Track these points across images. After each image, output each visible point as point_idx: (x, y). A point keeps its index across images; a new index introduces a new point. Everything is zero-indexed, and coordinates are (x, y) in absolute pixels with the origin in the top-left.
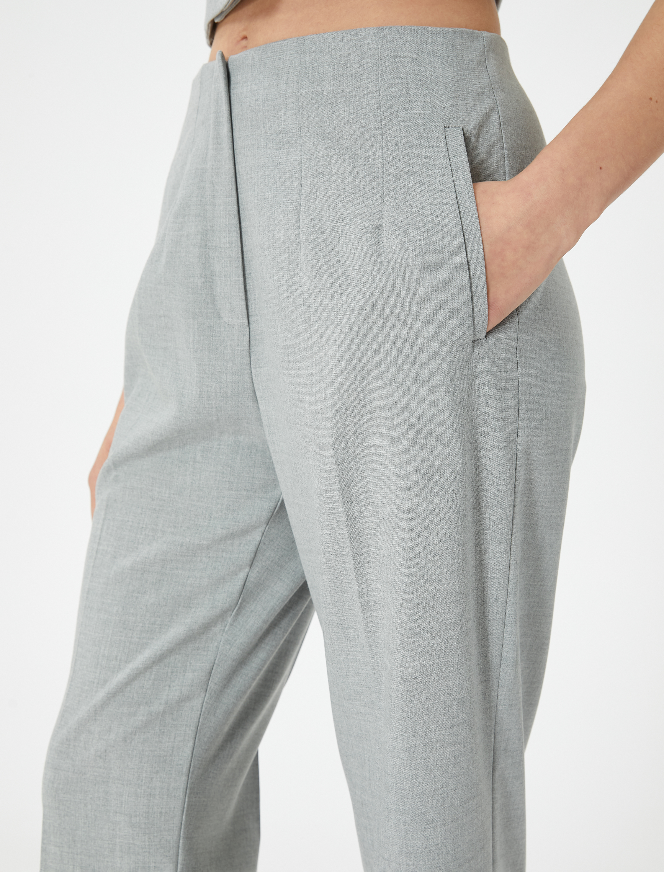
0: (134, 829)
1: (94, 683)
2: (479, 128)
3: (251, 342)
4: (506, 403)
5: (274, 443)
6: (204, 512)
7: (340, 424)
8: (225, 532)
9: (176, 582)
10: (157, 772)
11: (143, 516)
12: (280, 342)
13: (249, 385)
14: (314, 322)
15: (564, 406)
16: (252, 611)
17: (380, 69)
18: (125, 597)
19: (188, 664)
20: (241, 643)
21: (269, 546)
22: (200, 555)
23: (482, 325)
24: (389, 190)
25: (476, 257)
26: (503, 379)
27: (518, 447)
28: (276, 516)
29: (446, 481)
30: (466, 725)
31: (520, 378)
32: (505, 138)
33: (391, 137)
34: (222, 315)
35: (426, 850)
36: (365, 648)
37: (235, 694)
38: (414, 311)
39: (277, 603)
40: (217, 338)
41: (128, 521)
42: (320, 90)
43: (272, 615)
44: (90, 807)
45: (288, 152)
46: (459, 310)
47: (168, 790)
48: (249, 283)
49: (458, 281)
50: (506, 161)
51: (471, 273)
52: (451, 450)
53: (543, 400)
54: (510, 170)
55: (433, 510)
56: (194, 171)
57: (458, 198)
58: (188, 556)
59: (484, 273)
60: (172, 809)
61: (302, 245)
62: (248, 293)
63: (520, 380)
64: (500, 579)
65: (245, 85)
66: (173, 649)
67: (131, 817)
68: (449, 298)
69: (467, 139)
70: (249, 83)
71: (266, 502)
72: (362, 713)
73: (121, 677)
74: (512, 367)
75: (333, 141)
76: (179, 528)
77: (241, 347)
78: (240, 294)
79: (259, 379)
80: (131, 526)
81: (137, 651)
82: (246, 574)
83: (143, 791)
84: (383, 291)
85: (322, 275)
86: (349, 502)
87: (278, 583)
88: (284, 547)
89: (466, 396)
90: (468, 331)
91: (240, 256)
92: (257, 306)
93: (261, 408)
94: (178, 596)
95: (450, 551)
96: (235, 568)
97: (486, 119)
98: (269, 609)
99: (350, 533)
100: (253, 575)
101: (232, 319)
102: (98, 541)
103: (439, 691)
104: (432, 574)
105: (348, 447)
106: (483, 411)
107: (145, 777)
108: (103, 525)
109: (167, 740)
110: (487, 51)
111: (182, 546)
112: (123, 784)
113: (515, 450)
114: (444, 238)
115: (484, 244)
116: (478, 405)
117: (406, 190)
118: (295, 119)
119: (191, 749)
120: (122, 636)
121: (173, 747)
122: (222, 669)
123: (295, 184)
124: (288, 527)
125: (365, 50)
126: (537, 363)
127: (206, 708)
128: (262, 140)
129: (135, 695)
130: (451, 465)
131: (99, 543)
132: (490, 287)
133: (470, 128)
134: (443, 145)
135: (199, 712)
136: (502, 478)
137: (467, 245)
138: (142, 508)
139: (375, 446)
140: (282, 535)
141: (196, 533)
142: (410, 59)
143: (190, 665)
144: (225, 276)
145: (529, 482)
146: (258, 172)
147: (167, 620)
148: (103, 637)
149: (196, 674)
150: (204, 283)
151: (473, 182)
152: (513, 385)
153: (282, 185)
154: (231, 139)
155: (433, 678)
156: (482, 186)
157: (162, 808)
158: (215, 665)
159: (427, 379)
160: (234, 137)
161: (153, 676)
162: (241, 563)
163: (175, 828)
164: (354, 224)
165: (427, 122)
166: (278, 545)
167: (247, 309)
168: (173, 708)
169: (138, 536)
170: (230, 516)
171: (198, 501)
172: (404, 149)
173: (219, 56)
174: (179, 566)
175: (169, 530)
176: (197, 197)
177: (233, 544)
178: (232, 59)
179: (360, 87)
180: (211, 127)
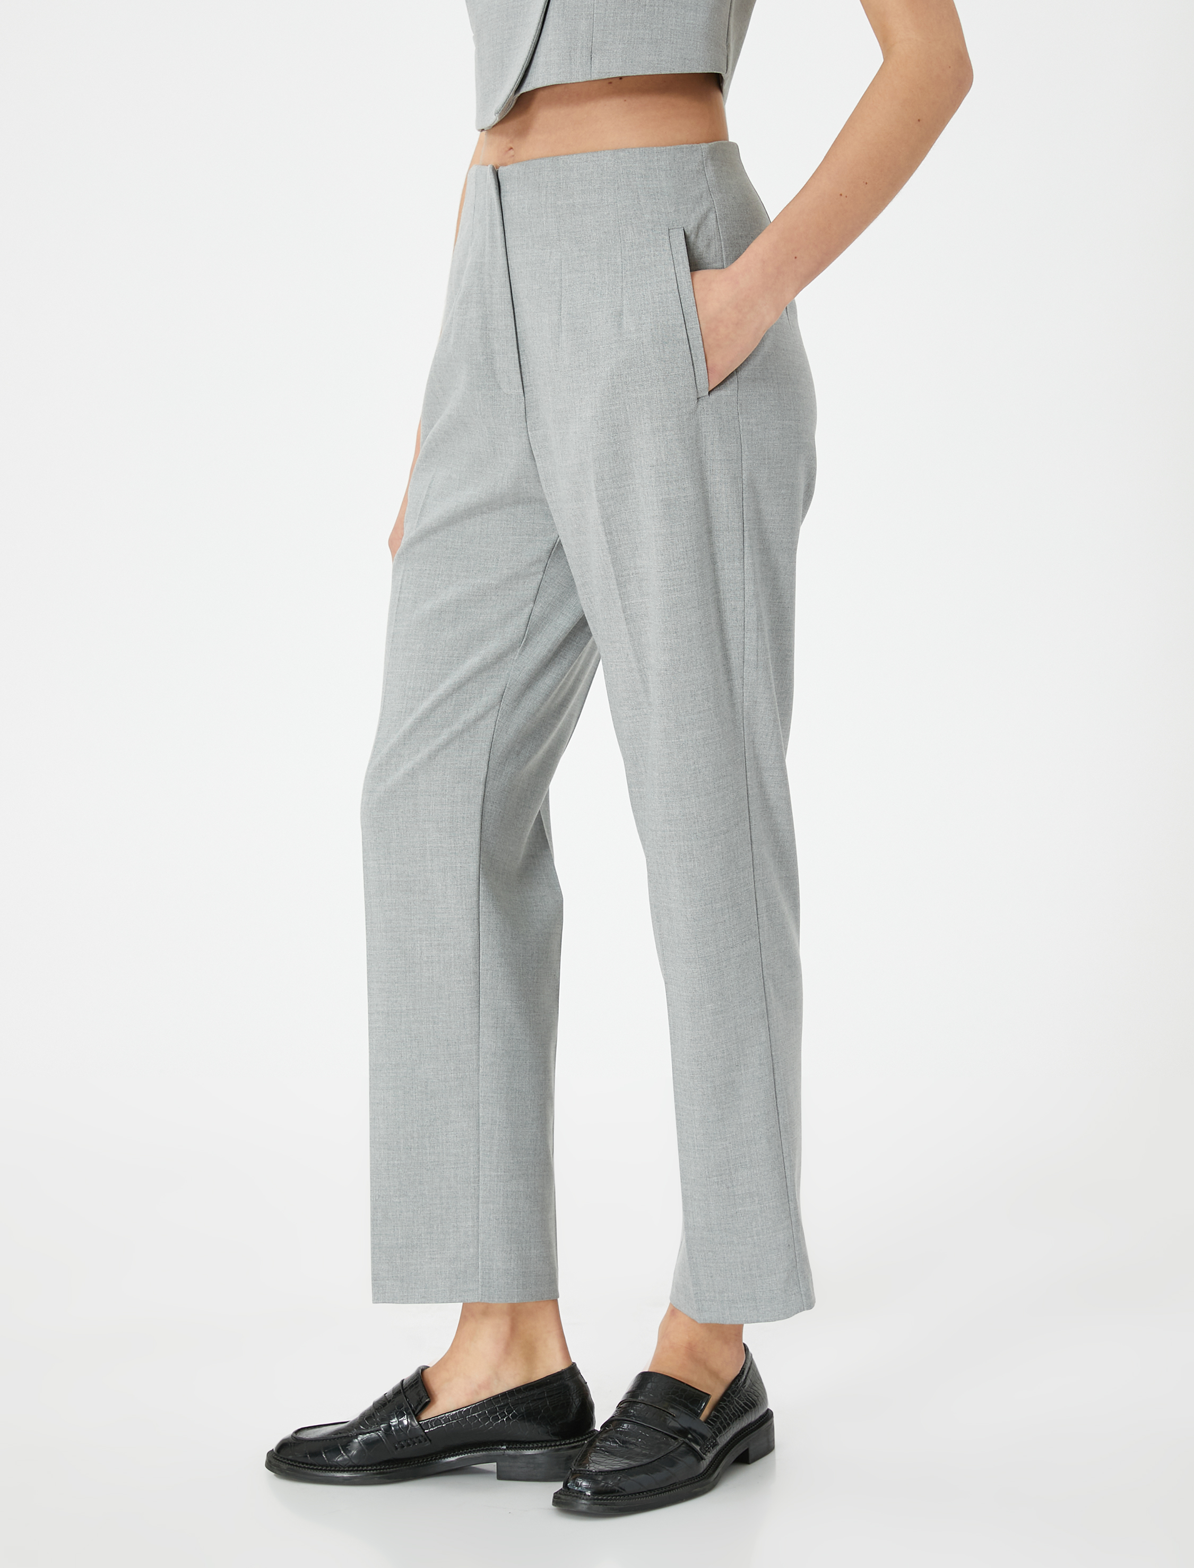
0: (441, 833)
1: (402, 712)
2: (698, 226)
3: (527, 408)
4: (729, 446)
5: (551, 494)
6: (492, 556)
7: (600, 470)
8: (511, 571)
9: (470, 619)
10: (459, 782)
11: (439, 564)
12: (551, 407)
13: (527, 446)
14: (576, 389)
15: (786, 448)
16: (538, 642)
17: (616, 185)
18: (427, 635)
19: (484, 691)
20: (529, 670)
21: (551, 583)
22: (489, 594)
23: (704, 386)
24: (627, 283)
25: (695, 333)
26: (726, 427)
27: (744, 482)
29: (681, 510)
30: (712, 712)
31: (741, 426)
32: (722, 232)
33: (627, 240)
34: (501, 386)
35: (683, 817)
36: (629, 657)
37: (525, 715)
38: (649, 378)
39: (561, 635)
40: (498, 407)
41: (426, 570)
42: (572, 202)
43: (556, 644)
44: (401, 820)
45: (551, 253)
46: (683, 375)
47: (469, 797)
48: (523, 359)
49: (681, 353)
50: (723, 251)
51: (691, 346)
52: (684, 485)
53: (765, 443)
54: (727, 258)
55: (672, 533)
56: (474, 264)
57: (679, 287)
58: (479, 596)
59: (702, 345)
60: (473, 814)
61: (563, 328)
62: (522, 367)
63: (741, 428)
64: (736, 592)
65: (513, 194)
66: (469, 677)
67: (438, 823)
68: (675, 366)
69: (687, 237)
70: (516, 193)
71: (545, 544)
72: (630, 717)
73: (426, 704)
74: (734, 418)
75: (584, 244)
76: (471, 572)
77: (518, 414)
78: (516, 369)
79: (535, 440)
80: (429, 574)
81: (438, 681)
82: (530, 609)
83: (447, 800)
84: (625, 363)
85: (580, 352)
86: (611, 533)
87: (560, 616)
88: (564, 585)
89: (694, 442)
90: (692, 391)
91: (515, 336)
92: (531, 378)
93: (538, 465)
94: (472, 630)
96: (520, 604)
97: (705, 217)
98: (553, 640)
99: (612, 559)
100: (537, 610)
101: (510, 389)
102: (399, 590)
103: (685, 682)
104: (674, 585)
106: (710, 453)
107: (449, 787)
108: (403, 576)
109: (466, 754)
110: (706, 160)
111: (473, 586)
112: (430, 795)
113: (740, 485)
114: (669, 320)
115: (701, 323)
116: (705, 449)
117: (640, 283)
118: (554, 226)
119: (487, 762)
120: (425, 669)
121: (471, 760)
122: (512, 692)
123: (557, 278)
124: (567, 567)
125: (605, 169)
126: (757, 414)
127: (499, 726)
128: (530, 242)
129: (439, 719)
130: (685, 497)
132: (708, 356)
133: (690, 228)
134: (667, 245)
135: (493, 730)
136: (730, 507)
137: (687, 325)
138: (438, 558)
140: (562, 574)
141: (486, 575)
142: (639, 175)
143: (485, 692)
144: (503, 353)
145: (758, 512)
146: (526, 268)
147: (463, 653)
148: (408, 672)
149: (489, 697)
150: (485, 360)
151: (691, 271)
152: (735, 432)
153: (546, 279)
154: (503, 239)
155: (680, 671)
156: (699, 275)
157: (464, 814)
158: (507, 689)
159: (661, 430)
160: (506, 237)
161: (453, 702)
162: (525, 599)
163: (476, 831)
164: (602, 311)
165: (654, 226)
166: (558, 583)
167: (522, 381)
168: (471, 726)
169: (436, 582)
170: (515, 558)
171: (486, 547)
172: (637, 249)
173: (489, 166)
174: (473, 605)
175: (462, 574)
176: (477, 286)
177: (517, 583)
178: (501, 170)
179: (602, 200)
180: (487, 227)
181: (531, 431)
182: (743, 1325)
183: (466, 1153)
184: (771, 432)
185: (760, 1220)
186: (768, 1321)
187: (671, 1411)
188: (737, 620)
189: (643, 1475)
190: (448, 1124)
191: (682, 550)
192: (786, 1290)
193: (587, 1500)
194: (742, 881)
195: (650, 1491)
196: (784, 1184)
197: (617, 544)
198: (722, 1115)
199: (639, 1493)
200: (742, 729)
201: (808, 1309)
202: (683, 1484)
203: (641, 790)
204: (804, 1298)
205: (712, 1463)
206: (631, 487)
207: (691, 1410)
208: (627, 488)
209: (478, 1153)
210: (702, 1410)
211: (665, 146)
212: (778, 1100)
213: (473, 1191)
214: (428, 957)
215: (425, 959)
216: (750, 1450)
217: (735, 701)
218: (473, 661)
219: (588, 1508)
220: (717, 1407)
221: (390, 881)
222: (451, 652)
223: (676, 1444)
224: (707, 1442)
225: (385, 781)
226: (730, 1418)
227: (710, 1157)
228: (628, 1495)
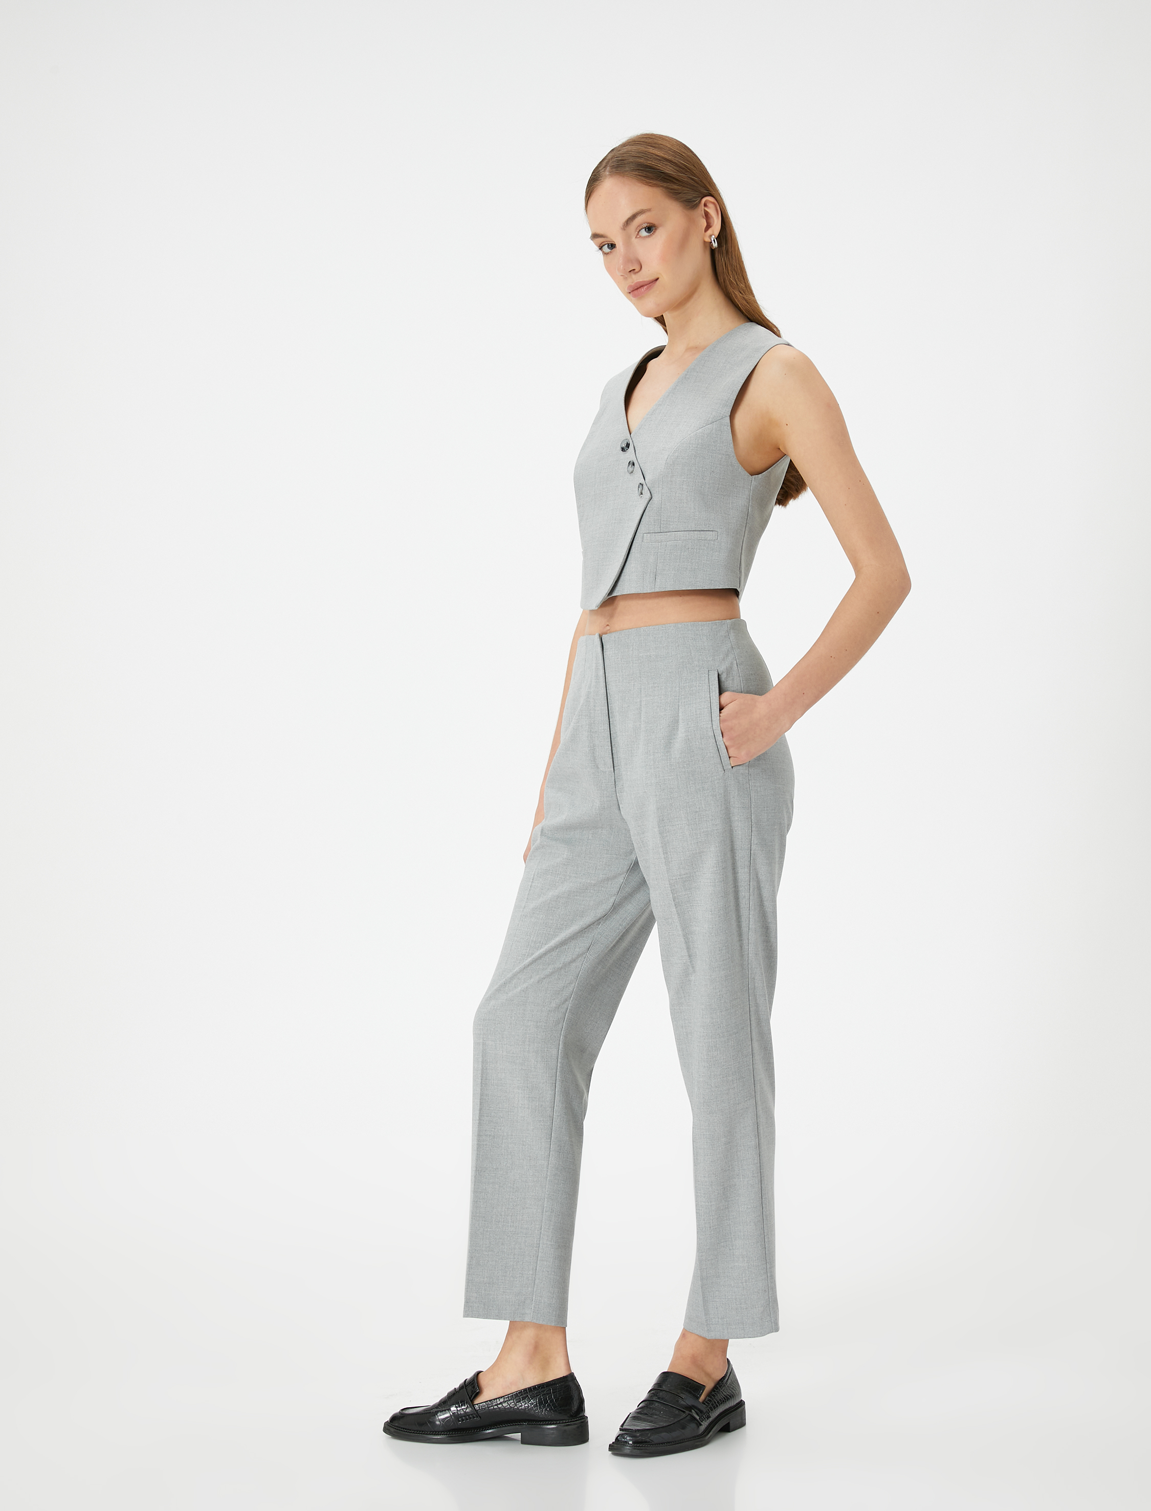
2: (727, 669)
3: (616, 780)
4: (744, 799)
6: (593, 866)
7: (661, 815)
8: (604, 876)
9: (576, 903)
12: (630, 776)
13: (616, 802)
16: (615, 919)
17: (677, 644)
21: (628, 884)
22: (589, 889)
23: (727, 763)
24: (681, 703)
26: (741, 788)
27: (753, 821)
28: (631, 869)
32: (740, 673)
33: (683, 677)
34: (601, 766)
38: (692, 759)
40: (597, 778)
42: (649, 654)
45: (635, 685)
46: (713, 757)
48: (614, 750)
50: (742, 683)
53: (765, 798)
54: (744, 687)
57: (711, 702)
58: (583, 890)
61: (641, 730)
63: (751, 787)
65: (611, 649)
68: (708, 752)
69: (719, 675)
70: (613, 648)
71: (629, 862)
74: (746, 782)
75: (656, 679)
76: (579, 875)
77: (610, 783)
78: (610, 756)
79: (621, 798)
82: (614, 900)
84: (678, 751)
85: (649, 744)
86: (667, 853)
89: (723, 796)
90: (720, 766)
91: (609, 736)
92: (618, 761)
93: (622, 812)
95: (719, 871)
96: (608, 896)
97: (730, 665)
99: (668, 868)
100: (618, 900)
101: (605, 768)
105: (665, 826)
106: (732, 803)
110: (730, 629)
111: (580, 883)
113: (749, 823)
114: (704, 725)
116: (729, 801)
117: (689, 703)
118: (637, 669)
119: (573, 988)
121: (563, 986)
122: (595, 947)
123: (638, 700)
125: (670, 635)
126: (761, 780)
127: (584, 966)
128: (621, 679)
129: (548, 960)
130: (717, 830)
131: (532, 882)
133: (721, 672)
134: (707, 680)
136: (743, 836)
139: (678, 825)
141: (588, 877)
142: (691, 638)
144: (601, 746)
146: (618, 694)
149: (581, 949)
150: (589, 750)
151: (719, 693)
152: (748, 791)
153: (632, 701)
154: (604, 678)
158: (592, 945)
159: (701, 790)
160: (606, 676)
161: (558, 951)
162: (611, 893)
164: (665, 720)
165: (700, 669)
167: (613, 763)
168: (566, 965)
169: (556, 878)
170: (607, 868)
171: (589, 860)
172: (689, 682)
173: (597, 634)
174: (578, 894)
175: (573, 875)
176: (586, 706)
177: (607, 883)
178: (604, 637)
179: (668, 653)
180: (594, 670)
181: (619, 793)
182: (728, 1340)
183: (533, 1228)
184: (769, 791)
185: (747, 1273)
186: (750, 1337)
187: (682, 1395)
188: (745, 904)
189: (665, 1433)
190: (524, 1209)
191: (715, 862)
192: (762, 1319)
193: (630, 1446)
194: (745, 1063)
195: (669, 1442)
196: (764, 1252)
197: (670, 860)
198: (728, 1205)
199: (662, 1444)
200: (747, 970)
201: (775, 1332)
202: (689, 1439)
203: (681, 1008)
204: (773, 1324)
205: (707, 1428)
206: (680, 826)
207: (694, 1395)
208: (677, 826)
209: (541, 1229)
210: (700, 1395)
211: (706, 621)
212: (763, 1200)
213: (535, 1252)
214: (522, 1105)
215: (520, 1105)
216: (731, 1423)
217: (744, 953)
218: (575, 928)
219: (631, 1452)
220: (710, 1395)
221: (502, 1055)
222: (562, 922)
223: (684, 1415)
224: (704, 1415)
225: (507, 994)
226: (718, 1402)
228: (655, 1444)
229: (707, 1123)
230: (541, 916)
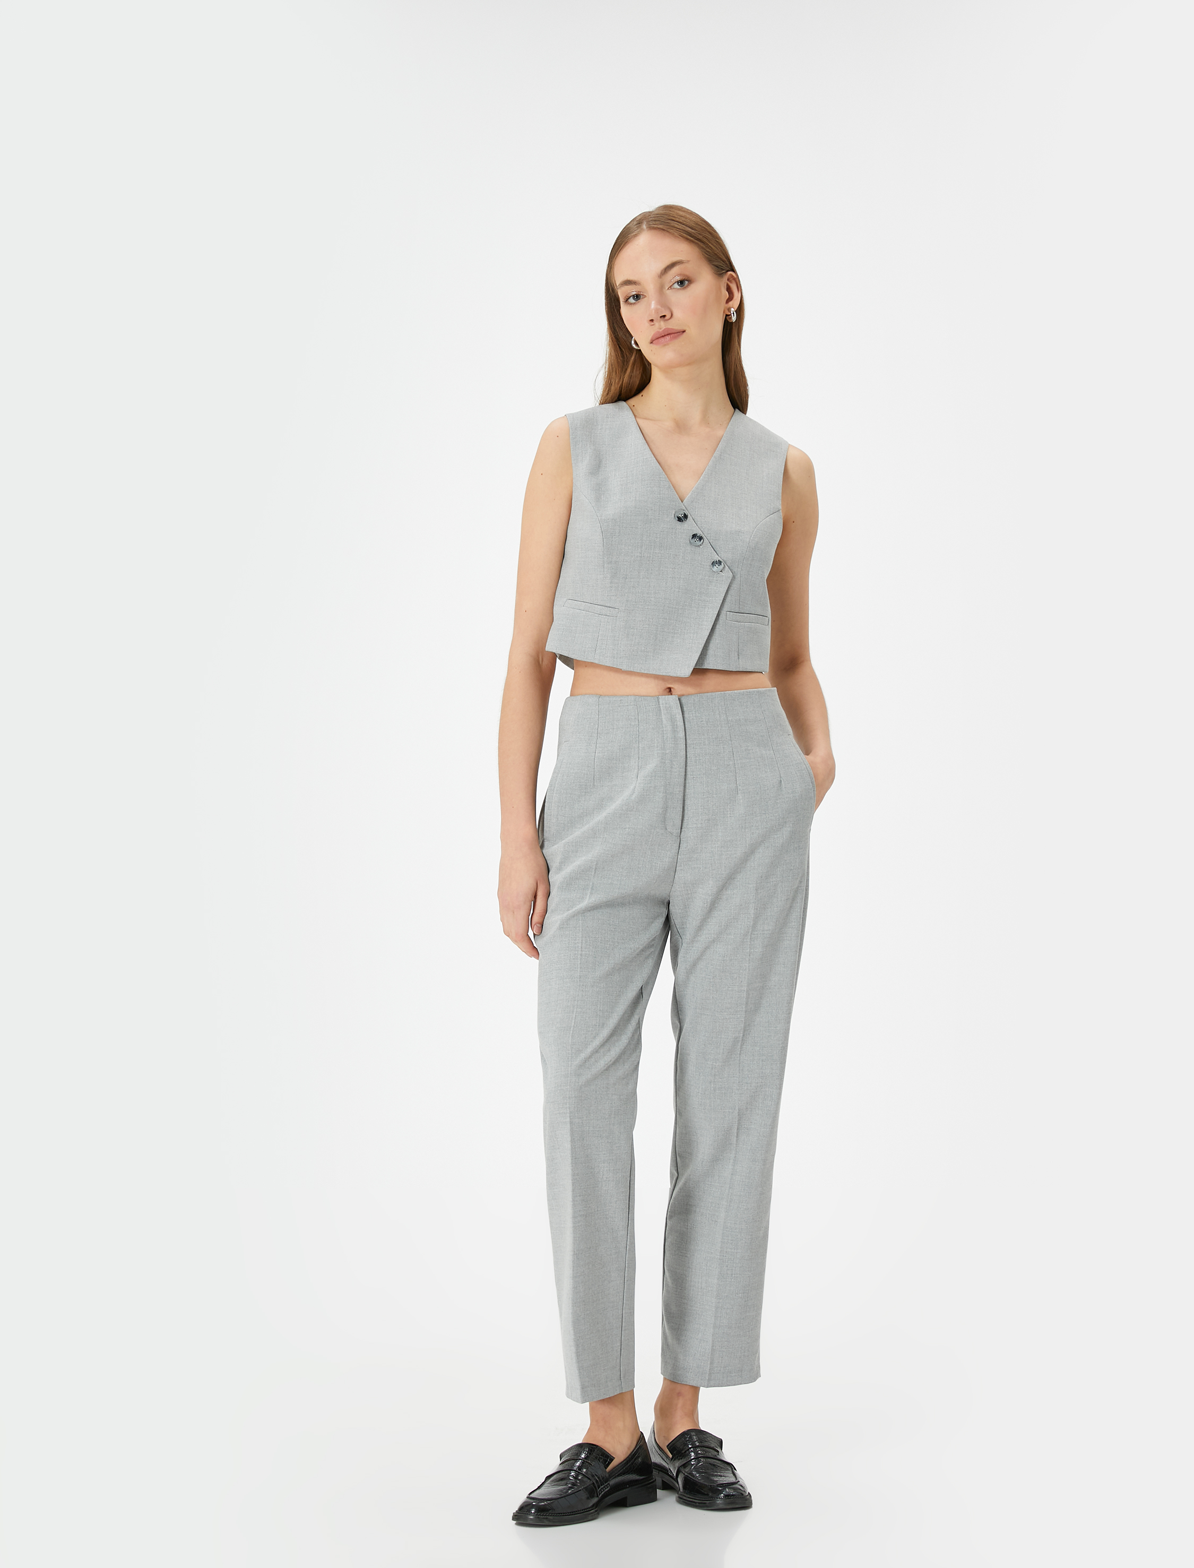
3: (682, 841)
13: (675, 864)
34: (668, 828)
42: (738, 718)
45: (724, 748)
61: (740, 791)
65: (691, 713)
70: (694, 712)
91: (683, 798)
101: (673, 830)
118: (727, 732)
144: (673, 808)
146: (704, 757)
153: (722, 763)
154: (684, 739)
160: (687, 738)
167: (682, 825)
178: (685, 700)
214: (607, 1178)
215: (605, 1179)
227: (741, 1281)
229: (748, 1171)
230: (602, 984)
